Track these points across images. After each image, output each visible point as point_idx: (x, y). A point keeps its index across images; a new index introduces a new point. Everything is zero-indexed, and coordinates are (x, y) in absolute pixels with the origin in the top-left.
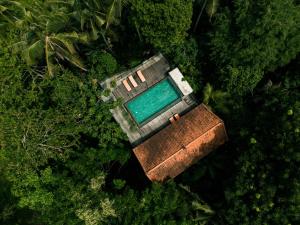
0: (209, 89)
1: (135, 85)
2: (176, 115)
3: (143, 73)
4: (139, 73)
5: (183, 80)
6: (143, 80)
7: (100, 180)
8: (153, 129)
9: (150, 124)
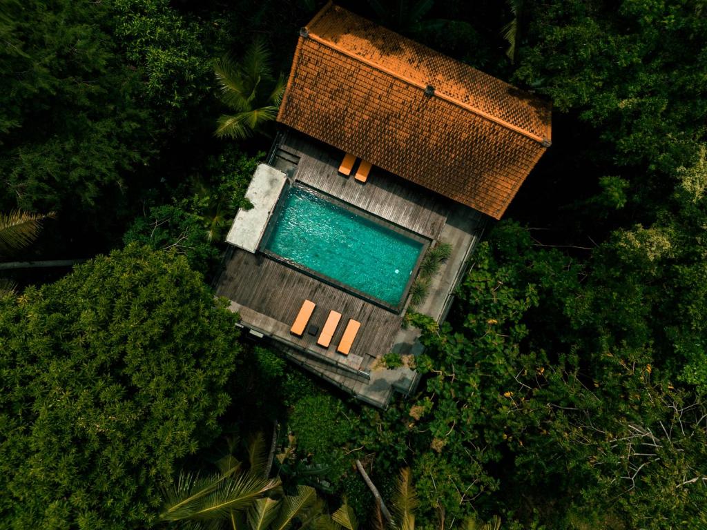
0: (229, 124)
1: (334, 318)
2: (345, 170)
3: (291, 320)
4: (299, 327)
5: (249, 206)
6: (308, 307)
7: (642, 239)
8: (411, 206)
9: (404, 222)
